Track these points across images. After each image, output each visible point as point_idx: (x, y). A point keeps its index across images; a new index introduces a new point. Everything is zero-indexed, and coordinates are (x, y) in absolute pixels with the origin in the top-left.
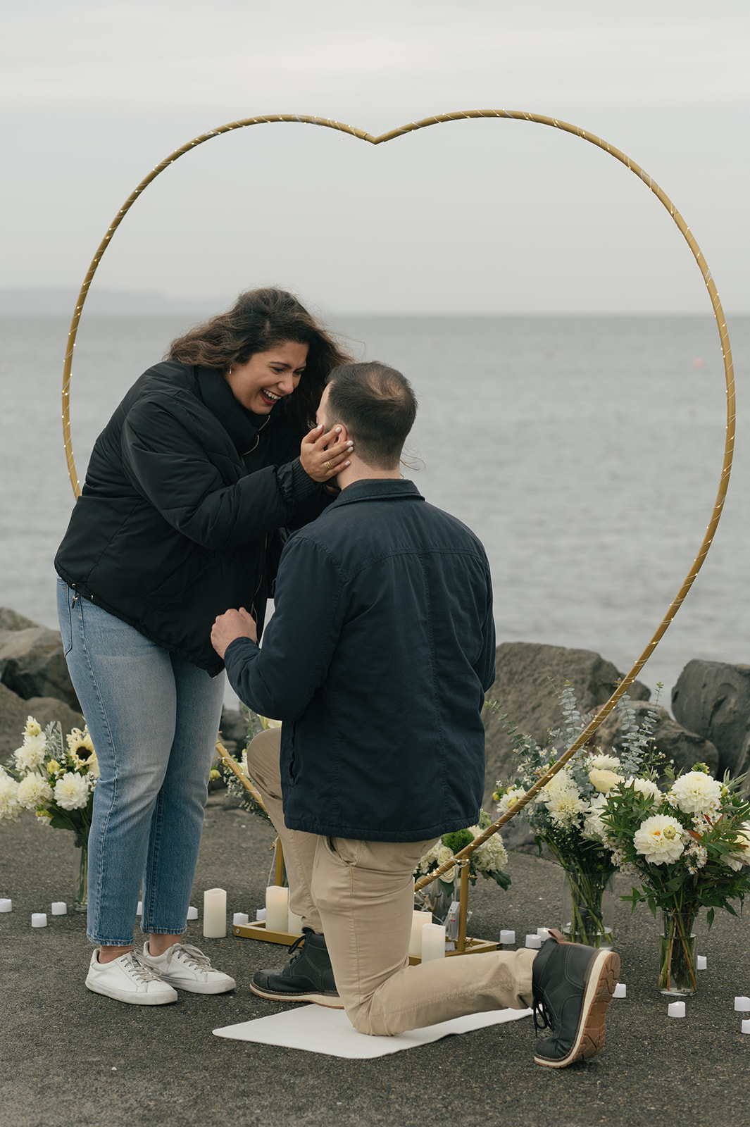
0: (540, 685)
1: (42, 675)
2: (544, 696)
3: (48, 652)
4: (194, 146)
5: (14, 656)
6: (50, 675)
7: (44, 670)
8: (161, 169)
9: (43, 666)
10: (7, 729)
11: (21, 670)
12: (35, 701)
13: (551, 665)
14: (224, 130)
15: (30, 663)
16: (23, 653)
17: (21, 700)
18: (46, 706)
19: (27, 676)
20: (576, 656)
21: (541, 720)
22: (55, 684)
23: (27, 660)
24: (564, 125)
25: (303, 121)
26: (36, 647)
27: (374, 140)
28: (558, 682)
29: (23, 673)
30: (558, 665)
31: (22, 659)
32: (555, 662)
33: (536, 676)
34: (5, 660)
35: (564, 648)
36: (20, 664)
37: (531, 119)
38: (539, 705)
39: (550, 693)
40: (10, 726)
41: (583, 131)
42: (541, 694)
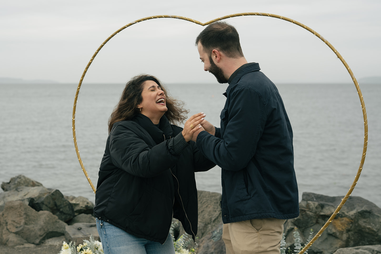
0: (203, 204)
1: (43, 203)
2: (205, 207)
3: (44, 195)
4: (127, 27)
5: (33, 197)
6: (45, 203)
7: (43, 201)
8: (113, 36)
9: (43, 200)
10: (33, 222)
11: (36, 201)
12: (41, 212)
13: (206, 197)
14: (139, 21)
15: (38, 199)
16: (36, 196)
17: (36, 212)
18: (45, 214)
19: (37, 203)
20: (214, 195)
21: (205, 215)
22: (46, 206)
23: (37, 198)
24: (285, 18)
25: (172, 17)
26: (40, 194)
27: (203, 25)
28: (209, 203)
29: (37, 202)
30: (208, 197)
31: (36, 198)
32: (207, 196)
33: (201, 201)
34: (30, 198)
35: (209, 192)
36: (35, 200)
37: (270, 16)
38: (203, 211)
39: (207, 207)
40: (34, 221)
41: (293, 20)
42: (204, 207)
